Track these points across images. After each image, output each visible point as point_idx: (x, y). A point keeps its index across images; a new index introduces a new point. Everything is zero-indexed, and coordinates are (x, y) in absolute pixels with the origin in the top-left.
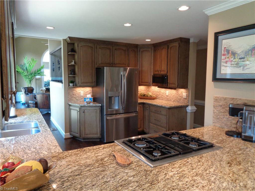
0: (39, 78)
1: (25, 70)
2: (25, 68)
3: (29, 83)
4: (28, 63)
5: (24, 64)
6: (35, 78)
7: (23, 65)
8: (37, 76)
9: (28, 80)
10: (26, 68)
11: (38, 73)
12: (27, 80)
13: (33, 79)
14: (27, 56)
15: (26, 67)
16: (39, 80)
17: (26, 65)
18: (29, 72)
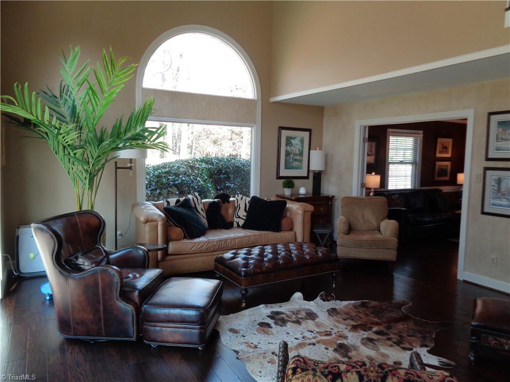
0: (131, 161)
1: (68, 119)
2: (65, 111)
3: (87, 186)
4: (80, 85)
5: (63, 90)
6: (112, 163)
7: (58, 96)
8: (124, 148)
9: (80, 168)
10: (74, 108)
11: (129, 135)
12: (78, 168)
13: (103, 165)
14: (77, 49)
15: (70, 103)
16: (130, 168)
17: (74, 93)
18: (85, 131)
